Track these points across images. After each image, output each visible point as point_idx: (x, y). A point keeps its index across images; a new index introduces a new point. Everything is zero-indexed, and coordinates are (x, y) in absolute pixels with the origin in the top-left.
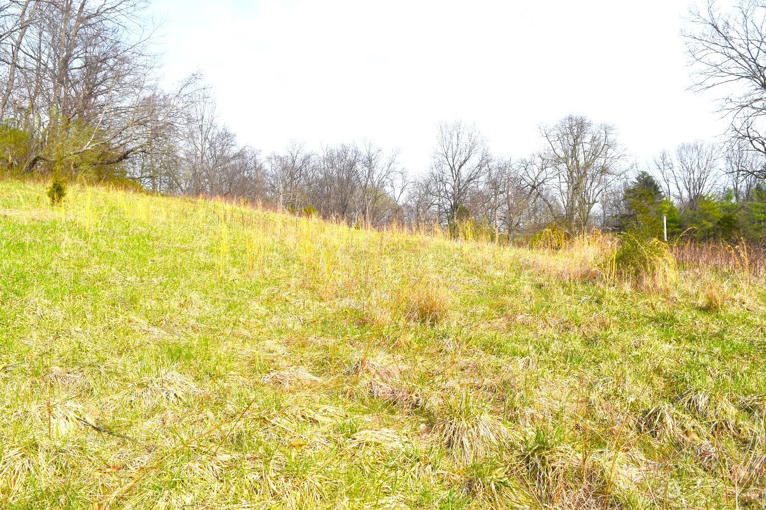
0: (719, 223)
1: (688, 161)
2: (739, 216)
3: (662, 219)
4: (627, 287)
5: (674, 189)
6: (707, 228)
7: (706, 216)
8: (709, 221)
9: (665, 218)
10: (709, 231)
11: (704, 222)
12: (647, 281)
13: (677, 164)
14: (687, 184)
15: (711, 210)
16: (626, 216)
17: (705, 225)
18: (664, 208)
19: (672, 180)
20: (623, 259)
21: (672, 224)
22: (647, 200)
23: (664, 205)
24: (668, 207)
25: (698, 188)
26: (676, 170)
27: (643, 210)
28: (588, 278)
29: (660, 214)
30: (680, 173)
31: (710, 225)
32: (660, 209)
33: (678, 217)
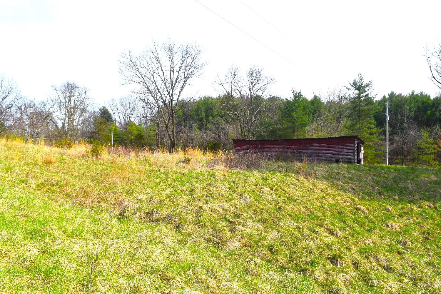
0: (136, 136)
1: (124, 105)
2: (144, 133)
3: (111, 133)
4: (94, 158)
5: (117, 119)
6: (131, 138)
7: (130, 133)
8: (132, 135)
9: (112, 133)
10: (132, 140)
11: (130, 136)
12: (99, 157)
13: (119, 106)
14: (124, 116)
15: (133, 130)
16: (94, 132)
17: (130, 137)
18: (112, 128)
19: (117, 114)
20: (93, 151)
21: (115, 136)
22: (103, 125)
23: (112, 127)
24: (114, 128)
25: (129, 118)
26: (119, 109)
27: (102, 130)
28: (83, 156)
29: (110, 130)
30: (120, 110)
31: (132, 137)
32: (110, 129)
33: (118, 133)
